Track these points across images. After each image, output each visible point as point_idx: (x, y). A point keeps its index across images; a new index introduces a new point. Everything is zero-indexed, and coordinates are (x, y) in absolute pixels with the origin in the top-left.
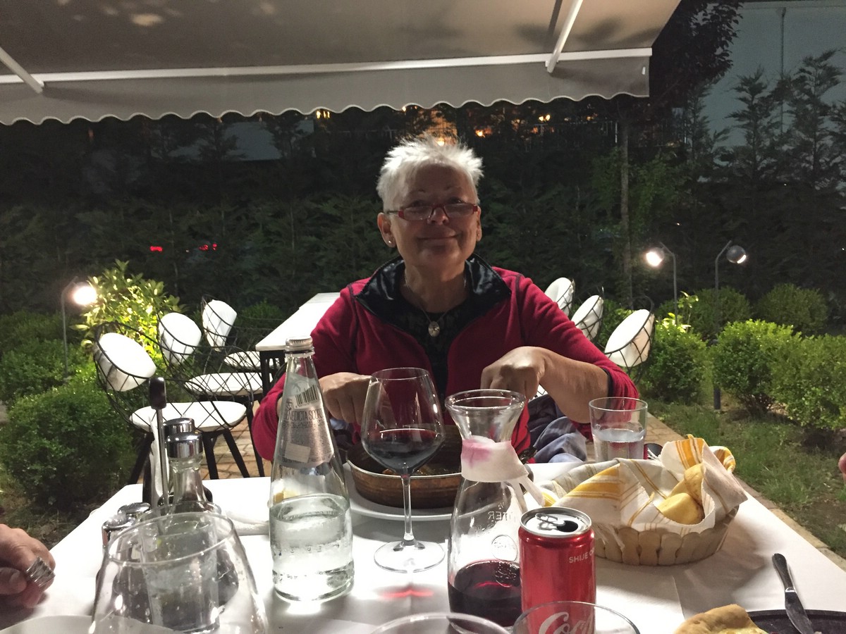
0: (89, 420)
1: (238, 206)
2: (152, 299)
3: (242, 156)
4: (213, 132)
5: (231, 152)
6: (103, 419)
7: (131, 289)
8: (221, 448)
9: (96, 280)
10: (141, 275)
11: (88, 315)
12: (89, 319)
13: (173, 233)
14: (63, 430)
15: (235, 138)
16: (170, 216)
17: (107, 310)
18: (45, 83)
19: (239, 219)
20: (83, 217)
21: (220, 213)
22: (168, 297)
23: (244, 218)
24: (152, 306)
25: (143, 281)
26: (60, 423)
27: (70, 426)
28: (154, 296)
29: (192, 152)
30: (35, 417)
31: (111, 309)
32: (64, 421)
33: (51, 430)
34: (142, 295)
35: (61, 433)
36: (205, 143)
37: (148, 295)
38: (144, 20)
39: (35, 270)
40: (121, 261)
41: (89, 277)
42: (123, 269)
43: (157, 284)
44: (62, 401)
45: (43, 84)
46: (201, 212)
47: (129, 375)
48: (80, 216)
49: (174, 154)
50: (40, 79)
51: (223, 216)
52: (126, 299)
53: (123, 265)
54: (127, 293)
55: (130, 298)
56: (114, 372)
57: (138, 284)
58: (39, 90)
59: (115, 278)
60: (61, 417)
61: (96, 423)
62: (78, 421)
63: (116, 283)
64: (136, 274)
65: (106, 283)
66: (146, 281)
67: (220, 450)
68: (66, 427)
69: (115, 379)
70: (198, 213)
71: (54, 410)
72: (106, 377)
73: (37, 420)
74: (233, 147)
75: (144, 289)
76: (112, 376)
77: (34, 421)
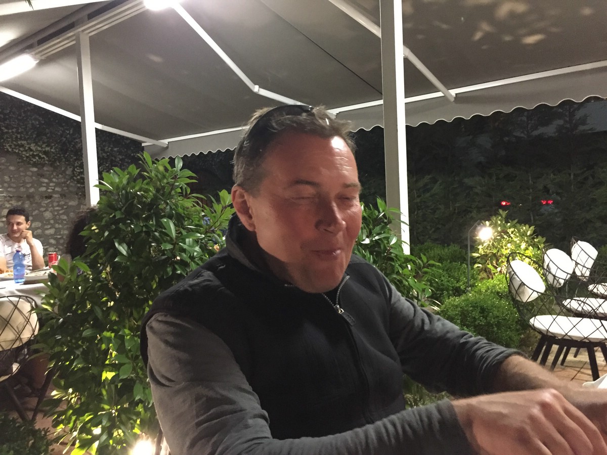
0: (494, 318)
1: (585, 169)
2: (526, 238)
3: (591, 129)
4: (567, 114)
5: (581, 128)
6: (503, 319)
7: (510, 231)
8: (583, 356)
9: (487, 223)
10: (516, 221)
11: (480, 247)
12: (480, 250)
13: (531, 190)
14: (477, 323)
15: (586, 116)
16: (530, 178)
17: (493, 244)
18: (456, 94)
19: (586, 179)
20: (468, 181)
21: (570, 174)
22: (537, 236)
23: (591, 178)
24: (525, 243)
25: (518, 225)
26: (474, 318)
27: (481, 321)
28: (527, 236)
29: (550, 130)
30: (459, 311)
31: (495, 244)
32: (477, 317)
33: (469, 322)
34: (518, 234)
35: (475, 324)
36: (561, 122)
37: (523, 235)
38: (531, 40)
39: (436, 216)
40: (503, 211)
41: (483, 222)
42: (504, 216)
43: (530, 227)
44: (476, 304)
45: (455, 95)
46: (554, 175)
47: (534, 291)
48: (466, 180)
49: (535, 133)
50: (453, 92)
51: (572, 177)
52: (505, 237)
53: (504, 214)
54: (506, 233)
55: (509, 236)
56: (523, 288)
57: (514, 227)
58: (453, 100)
59: (499, 222)
60: (476, 314)
61: (498, 322)
62: (486, 319)
63: (500, 225)
64: (512, 220)
65: (495, 226)
66: (521, 225)
67: (582, 358)
68: (479, 321)
69: (523, 292)
70: (552, 175)
71: (471, 309)
72: (516, 291)
73: (460, 314)
74: (584, 123)
75: (519, 231)
76: (521, 290)
77: (458, 314)
